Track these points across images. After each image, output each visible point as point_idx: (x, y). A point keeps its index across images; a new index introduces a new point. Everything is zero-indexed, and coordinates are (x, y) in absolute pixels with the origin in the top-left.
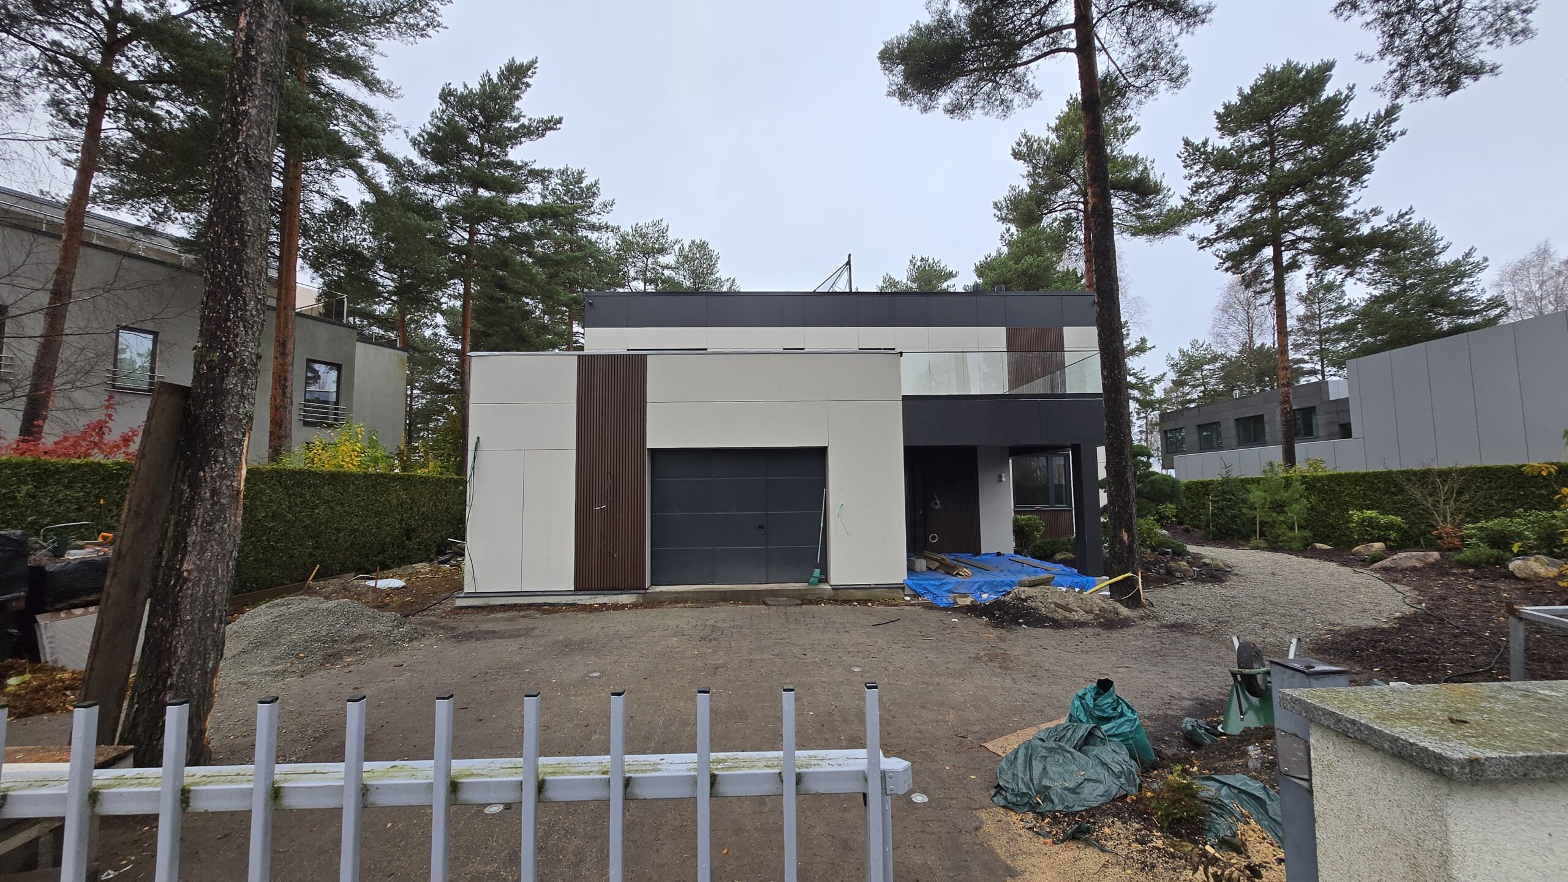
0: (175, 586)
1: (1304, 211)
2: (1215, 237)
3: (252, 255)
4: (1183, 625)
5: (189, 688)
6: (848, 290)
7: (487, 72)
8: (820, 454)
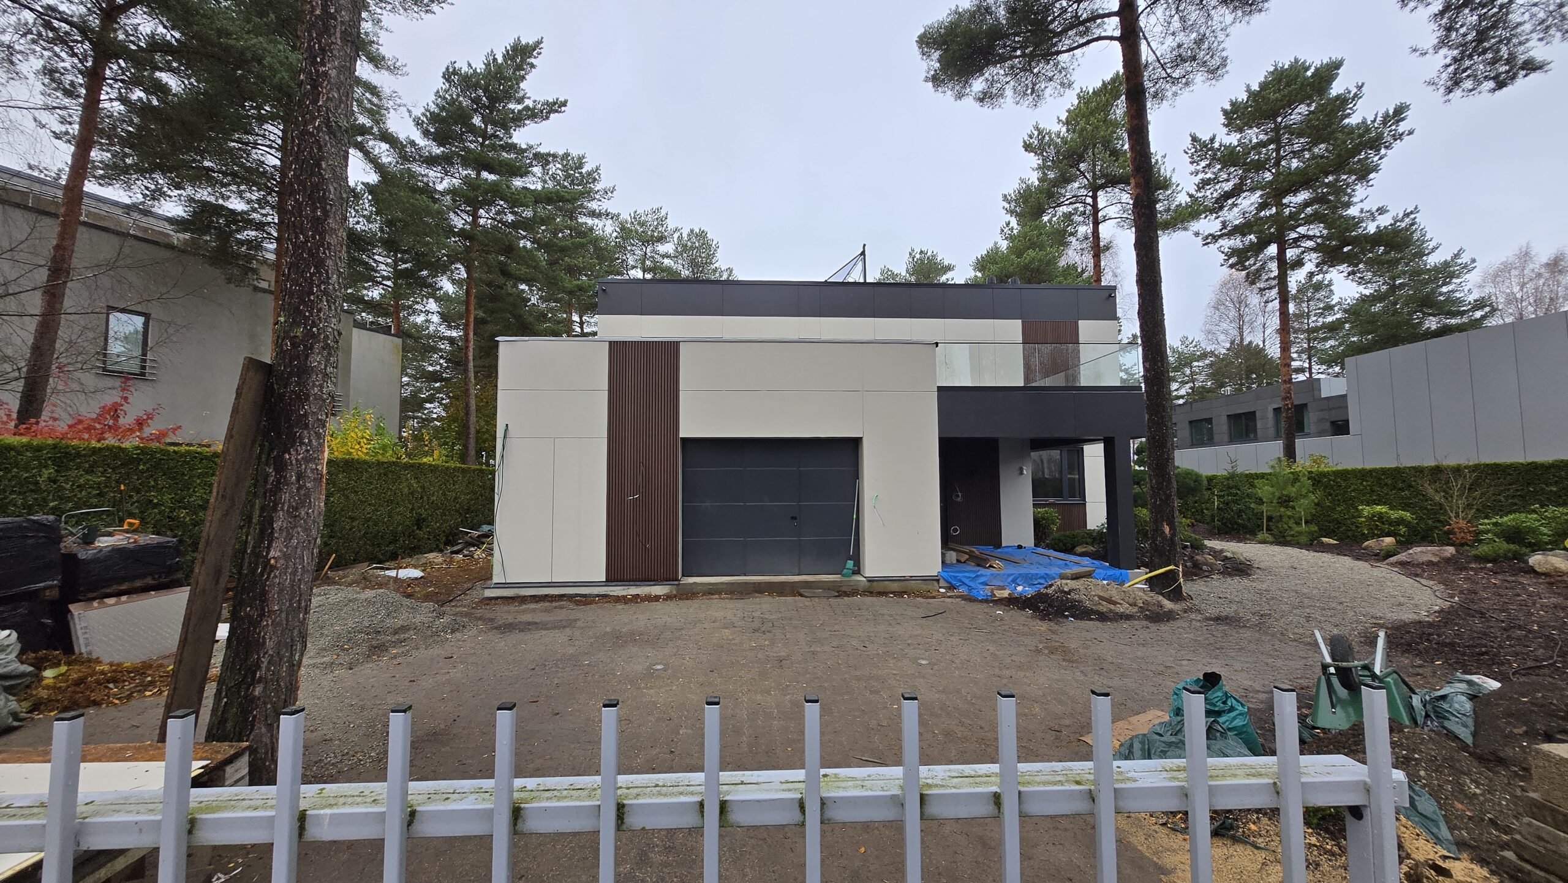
0: (262, 574)
1: (1309, 210)
2: (1219, 233)
3: (333, 225)
4: (1227, 618)
5: (277, 681)
6: (862, 280)
7: (492, 51)
8: (855, 444)
